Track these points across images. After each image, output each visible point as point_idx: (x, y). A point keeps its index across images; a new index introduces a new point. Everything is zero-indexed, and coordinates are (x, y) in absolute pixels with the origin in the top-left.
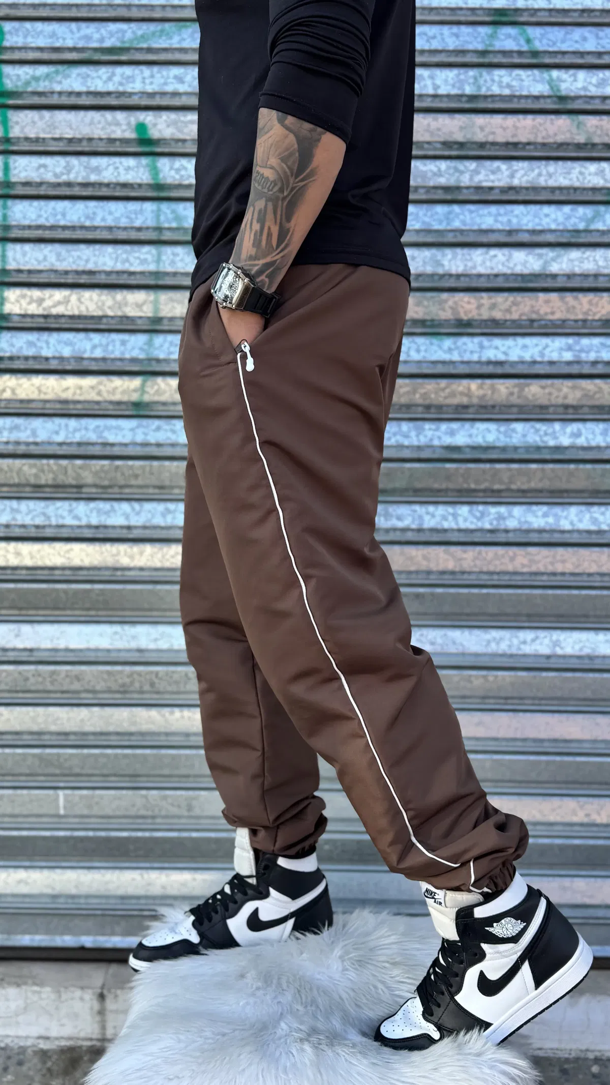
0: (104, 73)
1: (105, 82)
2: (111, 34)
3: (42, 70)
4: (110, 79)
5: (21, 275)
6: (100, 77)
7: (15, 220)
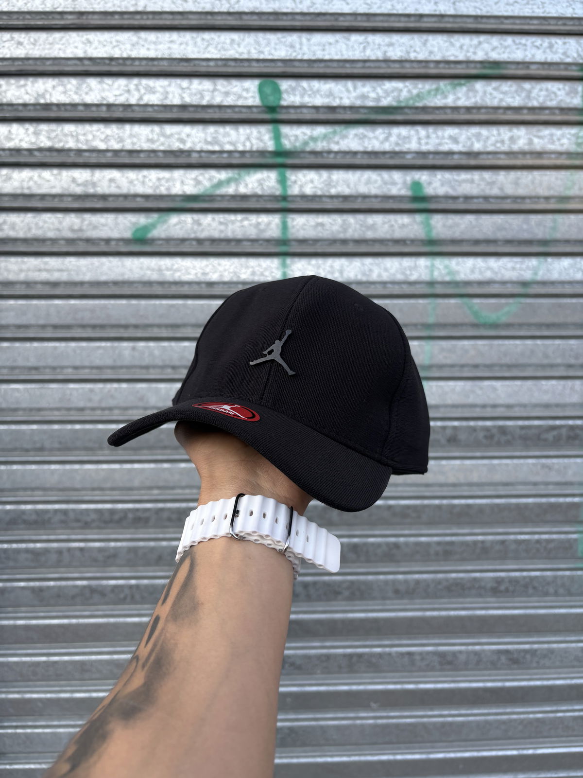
0: (380, 133)
1: (382, 143)
2: (388, 94)
3: (320, 130)
4: (387, 139)
6: (376, 138)
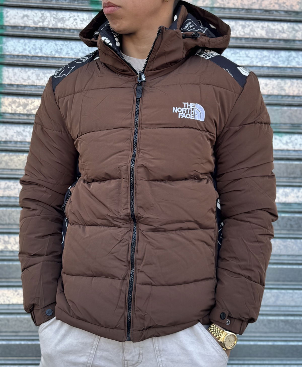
5: (12, 88)
7: (8, 52)
